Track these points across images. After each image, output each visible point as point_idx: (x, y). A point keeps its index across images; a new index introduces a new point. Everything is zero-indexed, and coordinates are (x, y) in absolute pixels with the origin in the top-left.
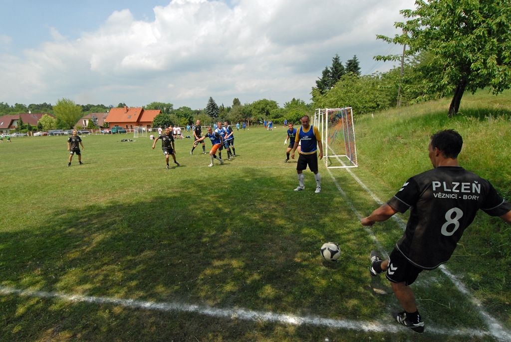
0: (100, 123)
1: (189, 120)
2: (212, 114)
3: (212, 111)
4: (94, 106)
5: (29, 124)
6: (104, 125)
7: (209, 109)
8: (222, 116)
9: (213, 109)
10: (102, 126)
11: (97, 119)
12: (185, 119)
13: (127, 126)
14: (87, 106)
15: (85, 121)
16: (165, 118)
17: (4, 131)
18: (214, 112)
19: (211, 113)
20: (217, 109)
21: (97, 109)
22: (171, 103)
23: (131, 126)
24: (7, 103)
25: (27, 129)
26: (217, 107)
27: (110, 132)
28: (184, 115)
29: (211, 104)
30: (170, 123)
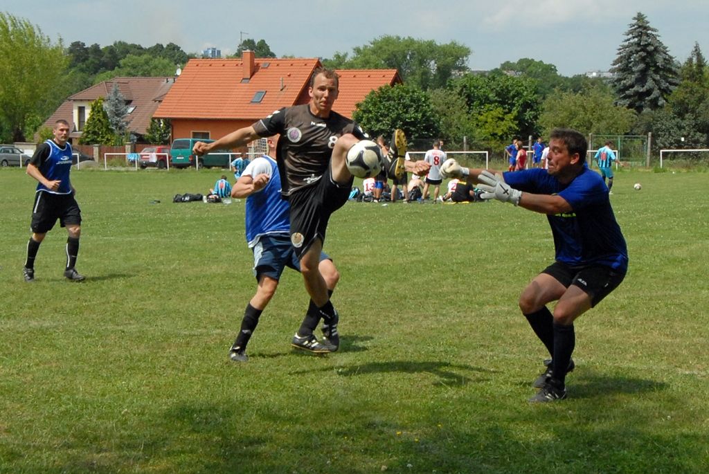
0: (137, 120)
1: (519, 119)
2: (641, 96)
3: (642, 80)
4: (139, 50)
6: (153, 129)
7: (626, 69)
8: (681, 103)
9: (644, 73)
10: (143, 132)
11: (128, 102)
12: (498, 111)
14: (111, 50)
15: (81, 110)
16: (406, 107)
18: (650, 84)
19: (637, 88)
20: (667, 68)
21: (147, 63)
26: (669, 60)
27: (162, 162)
28: (498, 94)
29: (638, 44)
30: (427, 128)
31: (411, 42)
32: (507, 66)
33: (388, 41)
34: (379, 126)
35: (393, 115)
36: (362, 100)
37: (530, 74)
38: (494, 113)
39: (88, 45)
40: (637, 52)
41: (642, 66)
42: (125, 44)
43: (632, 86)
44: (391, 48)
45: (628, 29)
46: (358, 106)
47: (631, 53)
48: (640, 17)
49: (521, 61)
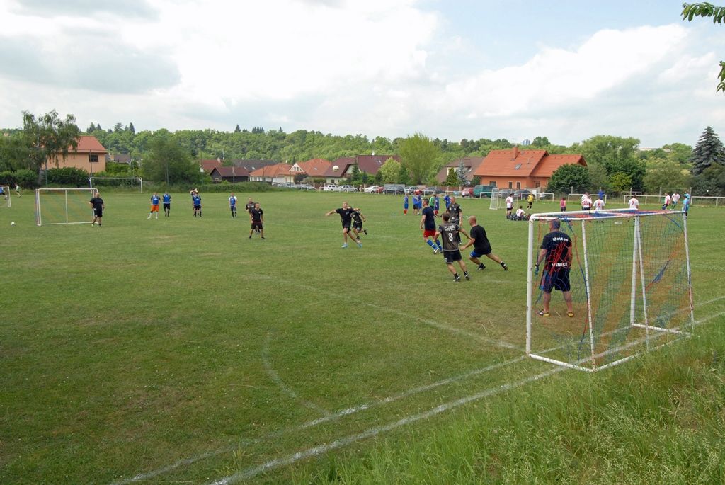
3: (707, 159)
5: (365, 172)
6: (474, 180)
13: (511, 184)
16: (575, 174)
17: (329, 181)
18: (711, 161)
19: (704, 163)
22: (635, 138)
23: (518, 184)
24: (365, 136)
25: (361, 180)
28: (624, 167)
29: (706, 142)
30: (584, 183)
31: (610, 138)
32: (667, 147)
33: (599, 137)
34: (562, 182)
35: (569, 177)
36: (556, 169)
37: (678, 151)
38: (621, 176)
39: (469, 140)
40: (705, 145)
41: (707, 152)
42: (484, 140)
43: (702, 162)
44: (600, 141)
45: (702, 134)
46: (554, 172)
47: (702, 146)
48: (709, 129)
49: (674, 144)
